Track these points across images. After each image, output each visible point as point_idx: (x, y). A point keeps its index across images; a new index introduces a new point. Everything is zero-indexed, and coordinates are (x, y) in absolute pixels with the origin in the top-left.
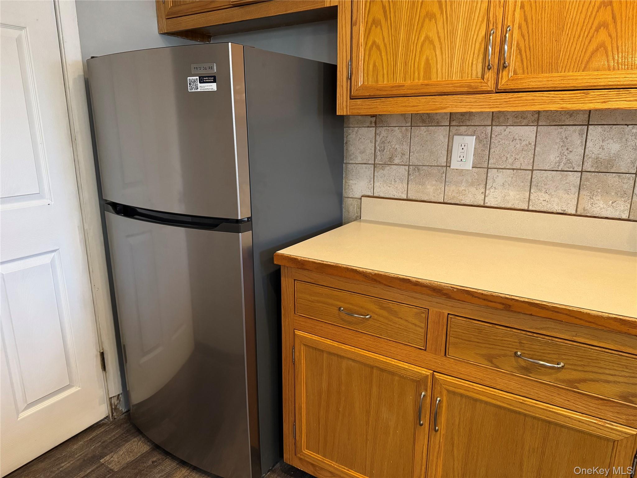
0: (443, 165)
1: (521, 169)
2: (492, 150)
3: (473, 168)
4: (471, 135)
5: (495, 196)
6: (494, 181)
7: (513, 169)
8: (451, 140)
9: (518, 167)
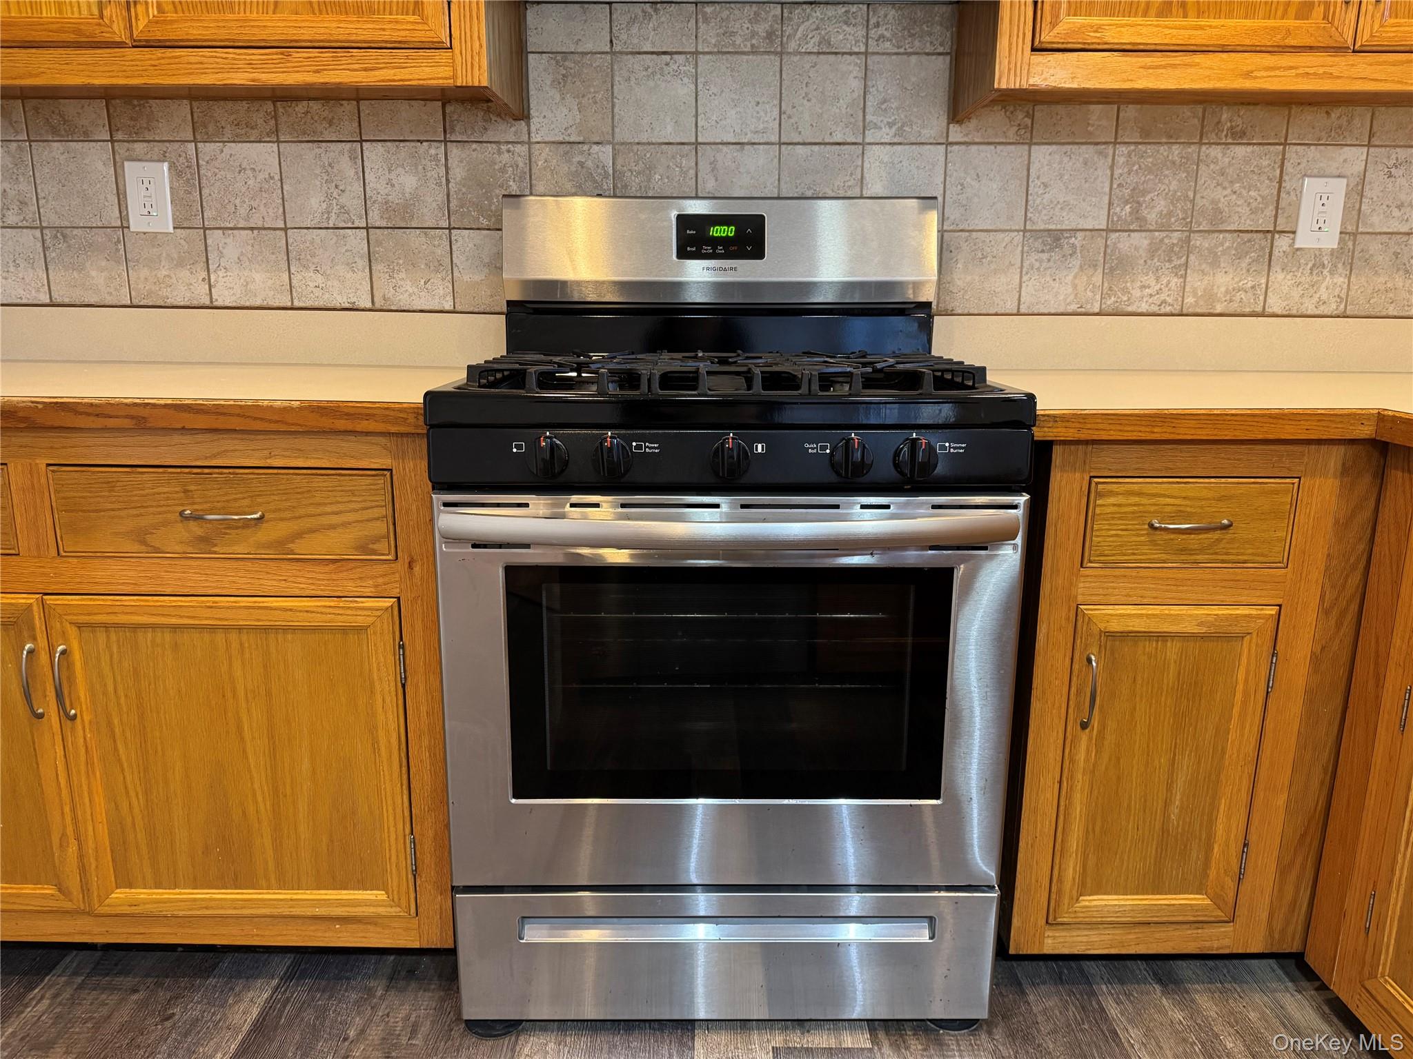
0: (114, 224)
1: (265, 229)
2: (205, 192)
3: (176, 230)
4: (159, 161)
5: (229, 285)
6: (221, 255)
7: (252, 229)
8: (119, 171)
9: (260, 224)
